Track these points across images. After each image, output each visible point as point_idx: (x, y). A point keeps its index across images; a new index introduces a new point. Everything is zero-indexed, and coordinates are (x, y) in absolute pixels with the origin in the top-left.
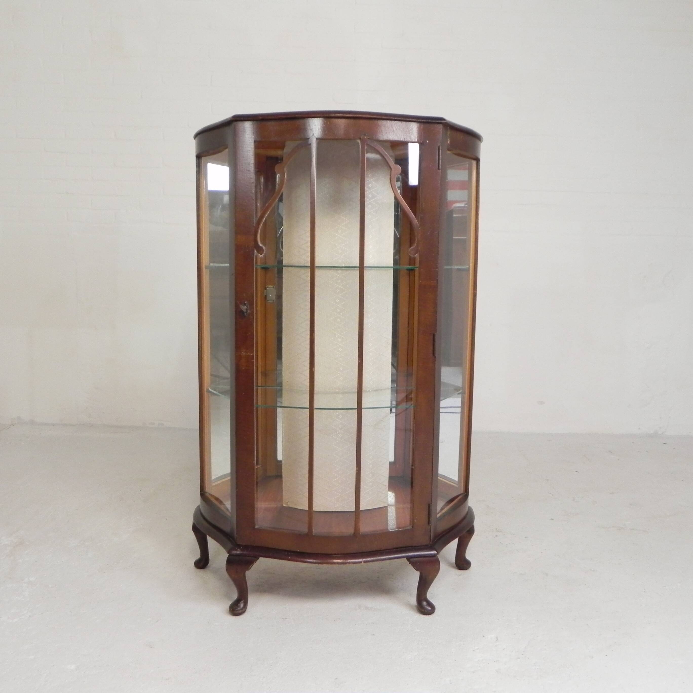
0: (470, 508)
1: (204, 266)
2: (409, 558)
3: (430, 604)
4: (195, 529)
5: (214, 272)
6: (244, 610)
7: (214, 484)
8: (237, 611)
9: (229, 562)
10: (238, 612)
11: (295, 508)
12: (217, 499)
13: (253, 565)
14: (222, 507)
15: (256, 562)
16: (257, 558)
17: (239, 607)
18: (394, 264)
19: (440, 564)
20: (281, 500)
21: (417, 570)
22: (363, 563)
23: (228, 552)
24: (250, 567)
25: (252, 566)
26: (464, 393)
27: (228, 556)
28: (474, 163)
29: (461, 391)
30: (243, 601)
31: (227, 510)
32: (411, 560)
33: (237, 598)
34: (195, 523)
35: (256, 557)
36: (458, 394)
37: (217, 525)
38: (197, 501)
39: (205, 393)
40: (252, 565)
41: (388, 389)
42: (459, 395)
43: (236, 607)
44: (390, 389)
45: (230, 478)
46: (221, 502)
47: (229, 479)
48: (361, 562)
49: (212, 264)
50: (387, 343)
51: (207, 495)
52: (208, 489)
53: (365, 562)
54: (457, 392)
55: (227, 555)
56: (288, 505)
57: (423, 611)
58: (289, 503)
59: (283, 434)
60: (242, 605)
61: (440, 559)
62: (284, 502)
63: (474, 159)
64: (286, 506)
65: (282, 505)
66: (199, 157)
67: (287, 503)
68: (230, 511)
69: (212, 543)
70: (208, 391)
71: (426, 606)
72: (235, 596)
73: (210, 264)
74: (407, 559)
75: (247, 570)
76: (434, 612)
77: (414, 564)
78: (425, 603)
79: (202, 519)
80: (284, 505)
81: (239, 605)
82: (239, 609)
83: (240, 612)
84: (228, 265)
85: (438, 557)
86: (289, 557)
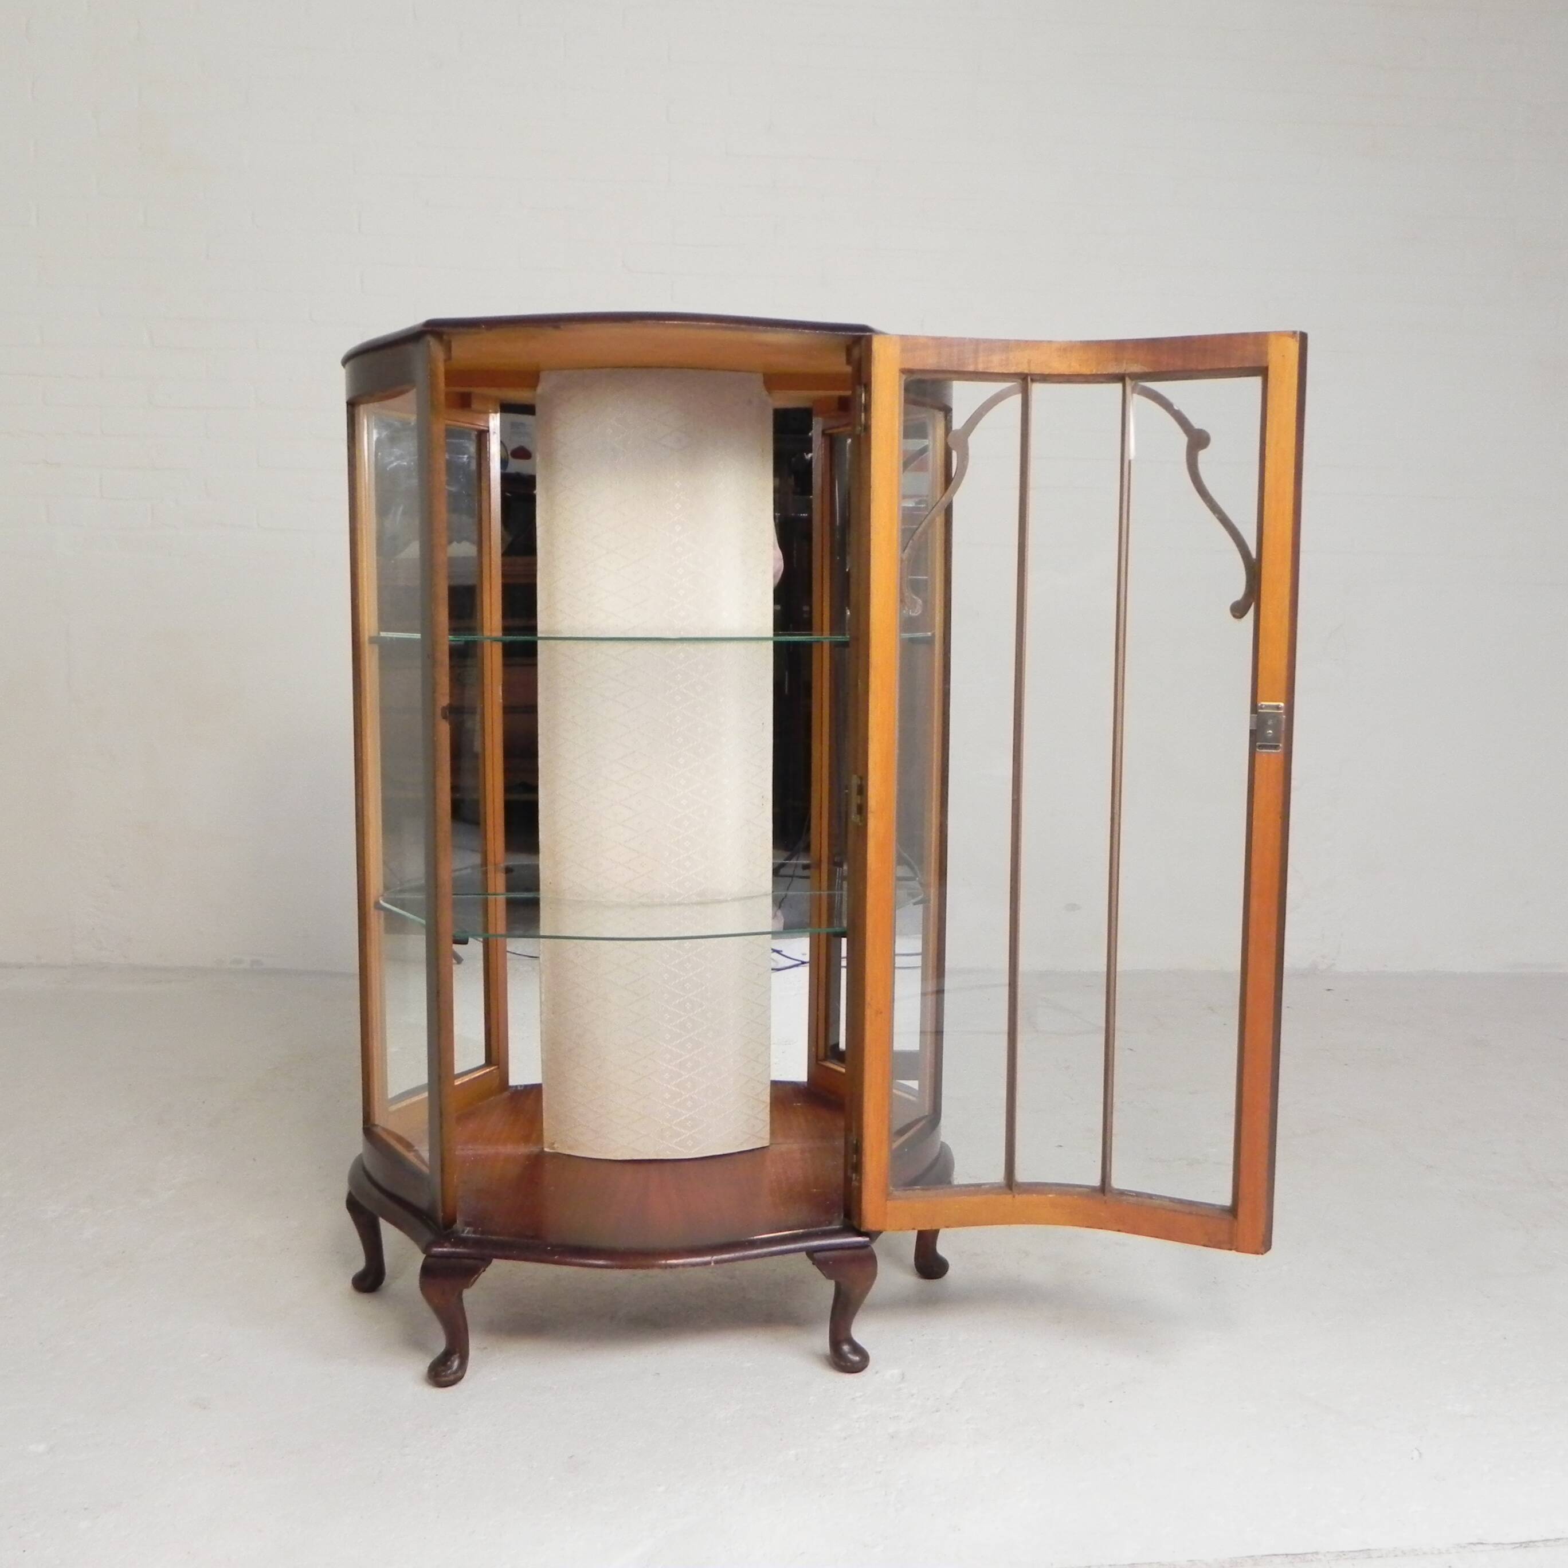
0: (944, 1147)
1: (366, 638)
2: (811, 1252)
3: (857, 1349)
4: (353, 1205)
5: (388, 651)
6: (459, 1374)
7: (393, 1108)
8: (445, 1376)
9: (428, 1272)
10: (446, 1379)
11: (569, 1156)
12: (400, 1139)
13: (479, 1276)
14: (410, 1156)
15: (484, 1271)
16: (486, 1261)
17: (450, 1367)
18: (775, 630)
19: (876, 1261)
20: (540, 1139)
21: (829, 1277)
22: (713, 1264)
23: (426, 1250)
24: (472, 1280)
25: (477, 1278)
26: (929, 901)
27: (425, 1259)
28: (940, 416)
29: (920, 897)
30: (458, 1355)
31: (423, 1161)
32: (817, 1255)
33: (445, 1350)
34: (354, 1193)
35: (483, 1259)
36: (915, 904)
37: (401, 1193)
38: (356, 1145)
39: (372, 909)
40: (476, 1276)
41: (766, 895)
42: (917, 906)
43: (443, 1368)
44: (771, 895)
45: (426, 1094)
46: (409, 1146)
47: (425, 1098)
48: (708, 1263)
49: (383, 634)
50: (763, 797)
51: (378, 1130)
52: (381, 1119)
53: (717, 1262)
54: (913, 899)
55: (420, 1258)
56: (553, 1148)
57: (843, 1364)
58: (556, 1146)
59: (543, 996)
60: (456, 1364)
61: (876, 1252)
62: (546, 1145)
63: (940, 409)
64: (551, 1151)
65: (543, 1148)
66: (352, 405)
67: (553, 1144)
68: (428, 1163)
69: (390, 1234)
70: (378, 906)
71: (849, 1353)
72: (440, 1346)
73: (379, 634)
74: (807, 1254)
75: (465, 1288)
76: (866, 1366)
77: (820, 1264)
78: (846, 1348)
79: (367, 1184)
80: (546, 1150)
81: (449, 1363)
82: (449, 1372)
83: (452, 1378)
84: (418, 636)
85: (872, 1249)
86: (556, 1257)
